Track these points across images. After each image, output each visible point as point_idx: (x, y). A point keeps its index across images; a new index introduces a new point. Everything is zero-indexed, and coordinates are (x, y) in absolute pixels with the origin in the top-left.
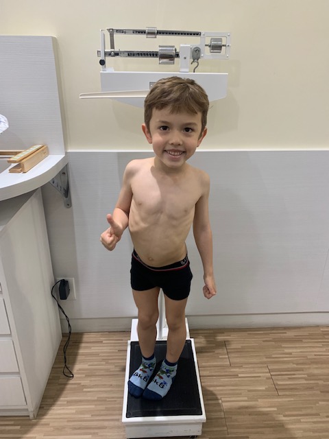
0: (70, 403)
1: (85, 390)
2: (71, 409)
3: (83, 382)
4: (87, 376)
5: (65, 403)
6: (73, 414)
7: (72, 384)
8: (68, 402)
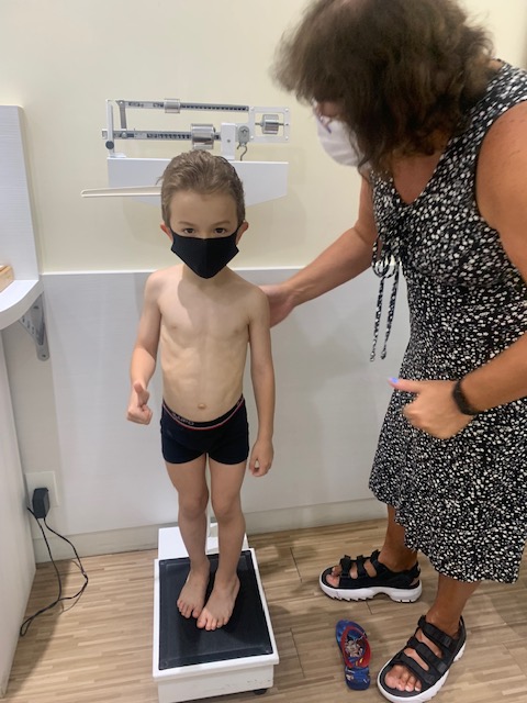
0: (58, 667)
1: (80, 644)
2: (61, 676)
3: (77, 634)
4: (83, 623)
5: (51, 667)
6: (65, 682)
7: (60, 638)
8: (55, 665)
